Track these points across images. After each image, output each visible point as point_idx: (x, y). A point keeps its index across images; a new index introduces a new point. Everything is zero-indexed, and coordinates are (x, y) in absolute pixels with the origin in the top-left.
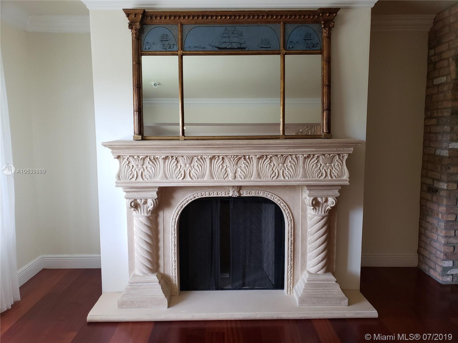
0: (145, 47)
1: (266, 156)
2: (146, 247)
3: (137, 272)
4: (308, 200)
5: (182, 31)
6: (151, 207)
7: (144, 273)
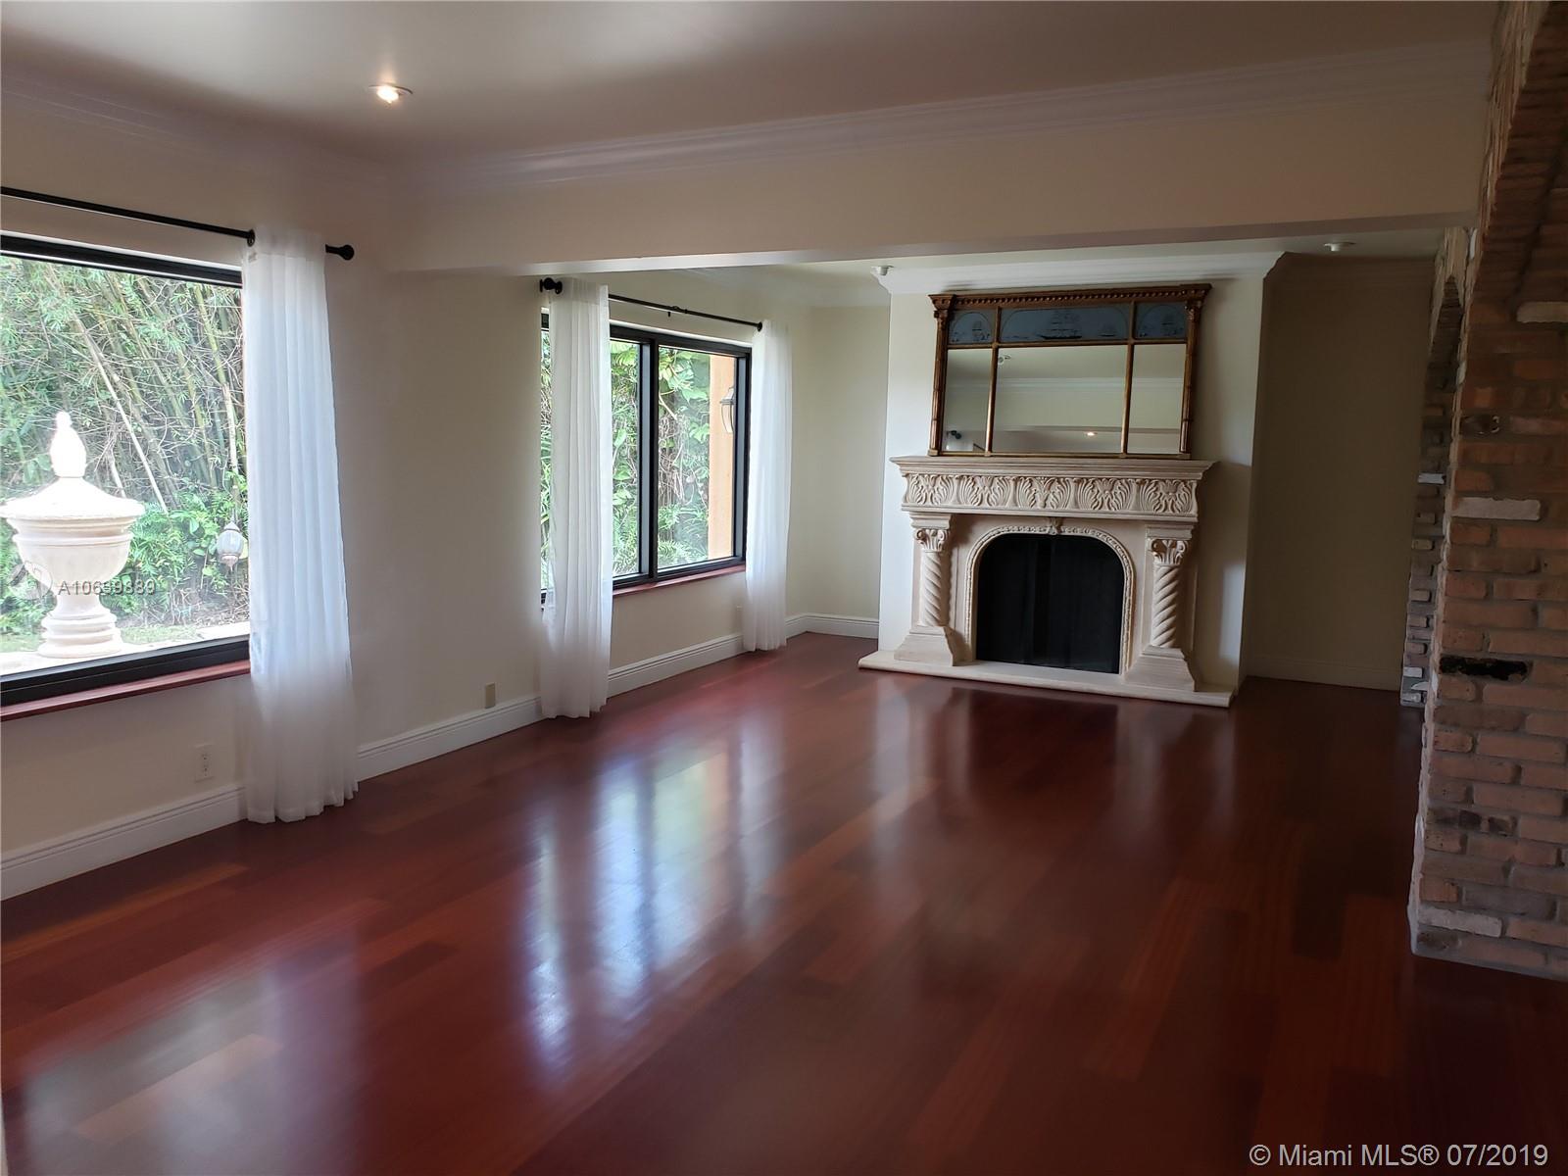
0: (953, 338)
1: (1087, 479)
2: (933, 591)
3: (921, 623)
4: (1148, 542)
5: (1000, 317)
6: (941, 541)
7: (928, 623)
